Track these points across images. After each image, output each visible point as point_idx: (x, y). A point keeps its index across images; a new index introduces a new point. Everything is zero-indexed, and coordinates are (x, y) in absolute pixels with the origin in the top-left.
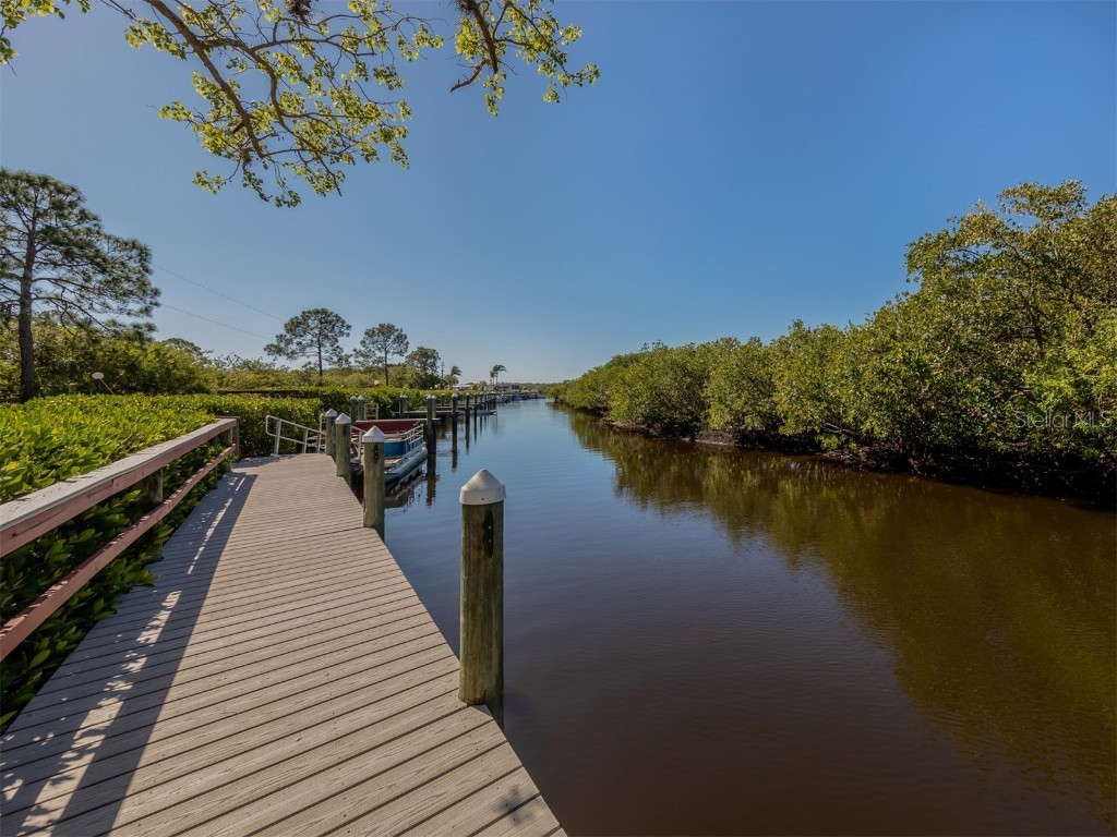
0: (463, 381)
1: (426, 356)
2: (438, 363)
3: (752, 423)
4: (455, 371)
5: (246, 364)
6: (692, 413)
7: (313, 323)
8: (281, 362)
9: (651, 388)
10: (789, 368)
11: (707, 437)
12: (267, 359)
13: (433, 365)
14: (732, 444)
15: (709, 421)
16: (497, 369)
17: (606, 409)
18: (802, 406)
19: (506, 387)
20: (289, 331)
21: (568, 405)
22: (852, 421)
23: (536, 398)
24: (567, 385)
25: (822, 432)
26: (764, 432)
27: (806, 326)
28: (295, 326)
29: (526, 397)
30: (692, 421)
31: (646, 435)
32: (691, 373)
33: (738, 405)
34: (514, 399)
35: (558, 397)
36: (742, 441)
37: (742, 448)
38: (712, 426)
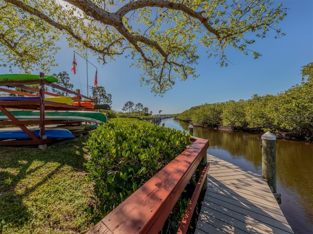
0: (153, 114)
1: (146, 109)
2: (148, 110)
3: (237, 124)
4: (151, 112)
5: (120, 112)
6: (217, 122)
7: (129, 104)
8: (124, 112)
9: (204, 115)
10: (251, 109)
11: (223, 128)
12: (122, 111)
13: (147, 111)
14: (231, 130)
15: (223, 123)
16: (160, 111)
17: (190, 121)
18: (256, 119)
19: (162, 116)
20: (125, 106)
21: (179, 120)
22: (276, 124)
23: (170, 118)
24: (178, 115)
25: (264, 127)
26: (242, 127)
27: (259, 96)
28: (126, 105)
29: (167, 118)
30: (217, 124)
31: (203, 127)
32: (217, 111)
33: (233, 119)
34: (165, 118)
35: (176, 118)
36: (235, 129)
37: (235, 131)
38: (224, 125)
